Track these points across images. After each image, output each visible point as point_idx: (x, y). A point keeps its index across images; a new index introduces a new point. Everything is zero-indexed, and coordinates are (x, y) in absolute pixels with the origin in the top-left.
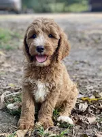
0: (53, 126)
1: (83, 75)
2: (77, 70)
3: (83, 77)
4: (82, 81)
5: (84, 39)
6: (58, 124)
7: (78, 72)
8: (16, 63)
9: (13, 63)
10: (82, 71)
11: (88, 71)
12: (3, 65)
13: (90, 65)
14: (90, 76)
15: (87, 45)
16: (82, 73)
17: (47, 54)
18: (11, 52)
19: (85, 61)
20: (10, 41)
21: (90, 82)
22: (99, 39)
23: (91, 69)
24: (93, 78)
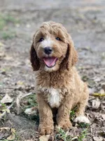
0: (72, 127)
1: (87, 64)
2: (81, 59)
3: (88, 67)
4: (88, 72)
5: (81, 20)
6: (76, 124)
7: (82, 61)
8: (17, 54)
9: (15, 55)
10: (86, 60)
11: (92, 59)
12: (5, 58)
13: (92, 52)
14: (94, 65)
15: (85, 28)
16: (86, 62)
17: (56, 55)
18: (9, 41)
19: (87, 48)
20: (6, 28)
21: (96, 73)
22: (95, 18)
23: (94, 57)
24: (98, 67)
